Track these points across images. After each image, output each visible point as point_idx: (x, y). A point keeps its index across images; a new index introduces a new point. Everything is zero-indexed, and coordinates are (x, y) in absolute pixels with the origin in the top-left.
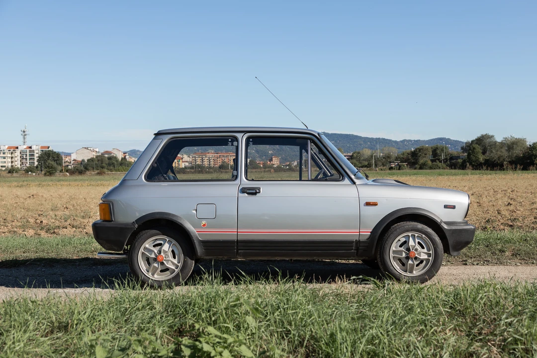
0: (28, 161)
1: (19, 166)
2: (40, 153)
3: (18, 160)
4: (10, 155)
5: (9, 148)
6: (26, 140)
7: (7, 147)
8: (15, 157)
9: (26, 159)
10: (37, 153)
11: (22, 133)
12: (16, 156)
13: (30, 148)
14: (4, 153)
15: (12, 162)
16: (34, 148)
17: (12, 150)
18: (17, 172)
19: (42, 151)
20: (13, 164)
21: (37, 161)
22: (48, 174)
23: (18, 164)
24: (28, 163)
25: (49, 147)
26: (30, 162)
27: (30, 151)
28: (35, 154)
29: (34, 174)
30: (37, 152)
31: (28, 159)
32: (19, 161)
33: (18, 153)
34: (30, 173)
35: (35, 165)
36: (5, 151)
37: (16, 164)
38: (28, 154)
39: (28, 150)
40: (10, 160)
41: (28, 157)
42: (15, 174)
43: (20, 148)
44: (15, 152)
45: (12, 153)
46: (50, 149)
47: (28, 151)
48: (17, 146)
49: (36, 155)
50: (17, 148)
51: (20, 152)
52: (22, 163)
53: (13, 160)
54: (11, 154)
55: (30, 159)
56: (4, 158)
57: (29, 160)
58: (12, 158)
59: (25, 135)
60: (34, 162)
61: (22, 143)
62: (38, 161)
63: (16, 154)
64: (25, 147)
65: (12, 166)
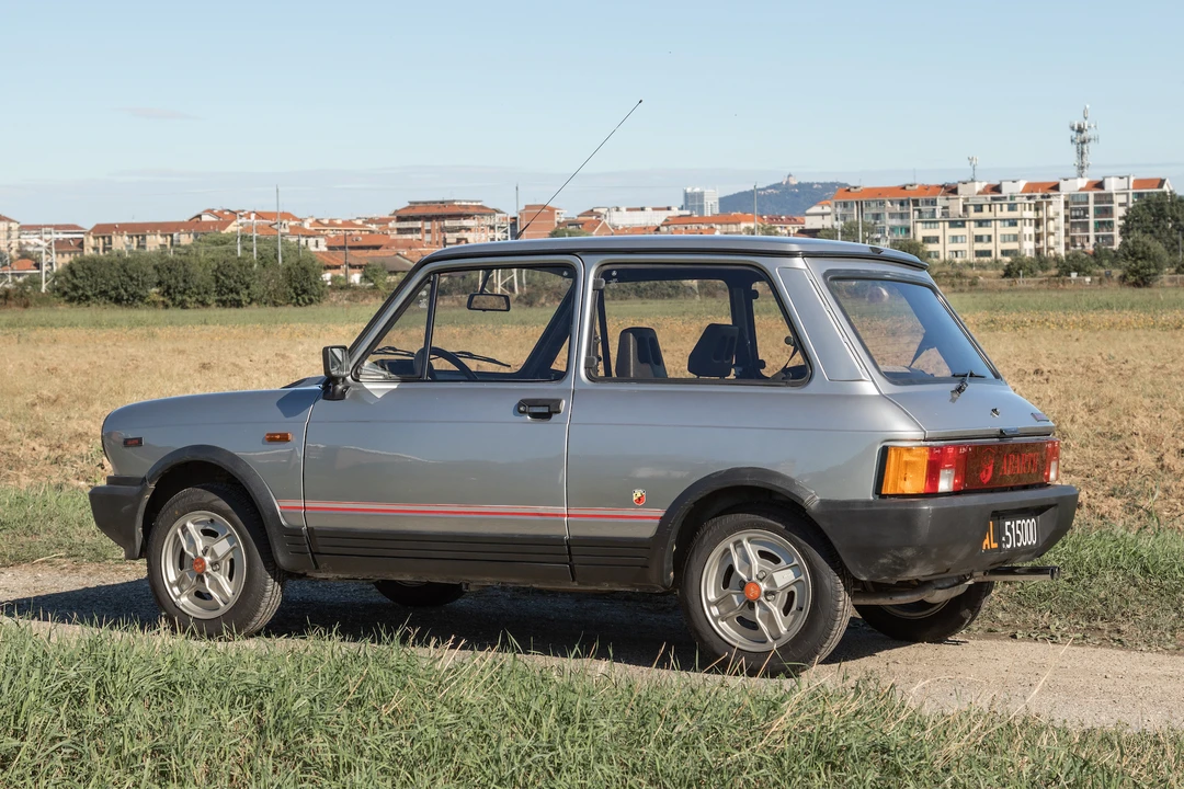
0: (1092, 234)
1: (1061, 251)
2: (1131, 205)
3: (1057, 228)
4: (1031, 214)
5: (1031, 187)
6: (1088, 159)
7: (1022, 184)
8: (1049, 219)
9: (1085, 226)
10: (1121, 205)
11: (1074, 134)
12: (1051, 214)
13: (1100, 185)
14: (1012, 208)
15: (1038, 238)
16: (1112, 185)
17: (1038, 195)
18: (1031, 272)
19: (1139, 195)
20: (1042, 244)
21: (1121, 233)
22: (1132, 279)
23: (1057, 243)
24: (1092, 240)
25: (1161, 183)
26: (1097, 238)
27: (1098, 198)
28: (1115, 206)
29: (1088, 279)
30: (1123, 199)
31: (1092, 225)
32: (1063, 234)
33: (1057, 207)
34: (1074, 275)
35: (1116, 247)
36: (1017, 200)
37: (1052, 244)
38: (1091, 206)
39: (1091, 194)
40: (1030, 230)
41: (1092, 220)
42: (1021, 282)
43: (1067, 188)
44: (1050, 203)
45: (1038, 208)
46: (1165, 188)
47: (1091, 199)
48: (1052, 179)
49: (1119, 212)
50: (1056, 187)
51: (1066, 203)
52: (1073, 239)
53: (1042, 229)
54: (1037, 210)
55: (1099, 225)
56: (1013, 223)
57: (1096, 230)
58: (1038, 223)
59: (1083, 142)
60: (1112, 237)
61: (1074, 171)
62: (1125, 231)
63: (1051, 207)
64: (1082, 183)
65: (1038, 251)
